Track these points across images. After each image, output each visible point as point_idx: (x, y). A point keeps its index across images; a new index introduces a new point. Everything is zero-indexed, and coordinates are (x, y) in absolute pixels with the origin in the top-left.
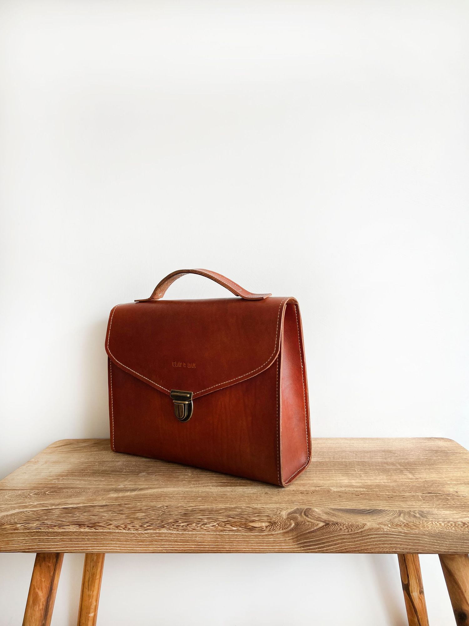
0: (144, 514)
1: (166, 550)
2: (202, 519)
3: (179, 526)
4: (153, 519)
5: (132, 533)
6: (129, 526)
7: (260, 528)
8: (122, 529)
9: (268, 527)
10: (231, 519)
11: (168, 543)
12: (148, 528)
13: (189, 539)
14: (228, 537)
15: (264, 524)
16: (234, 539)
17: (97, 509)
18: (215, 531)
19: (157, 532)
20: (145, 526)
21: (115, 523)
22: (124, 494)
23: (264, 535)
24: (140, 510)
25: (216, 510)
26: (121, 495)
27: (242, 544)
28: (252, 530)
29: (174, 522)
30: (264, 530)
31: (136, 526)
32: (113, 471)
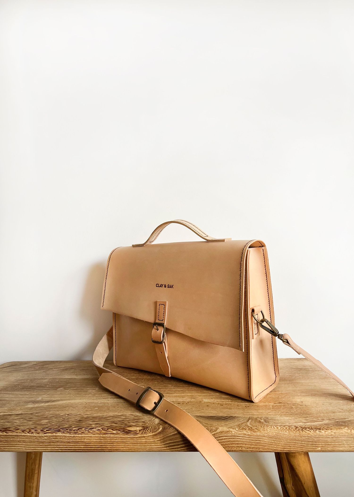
0: (47, 421)
1: (61, 449)
2: (91, 425)
3: (72, 430)
4: (53, 425)
5: (34, 436)
6: (33, 431)
7: (135, 432)
8: (26, 432)
9: (141, 431)
10: (114, 424)
11: (62, 444)
12: (47, 432)
13: (79, 440)
14: (109, 439)
15: (138, 429)
16: (114, 441)
17: (13, 417)
18: (99, 434)
19: (54, 435)
20: (45, 430)
21: (22, 428)
22: (38, 405)
23: (138, 437)
24: (46, 418)
25: (106, 417)
26: (36, 405)
27: (121, 445)
28: (129, 433)
29: (68, 427)
30: (138, 433)
31: (38, 430)
32: (38, 387)
